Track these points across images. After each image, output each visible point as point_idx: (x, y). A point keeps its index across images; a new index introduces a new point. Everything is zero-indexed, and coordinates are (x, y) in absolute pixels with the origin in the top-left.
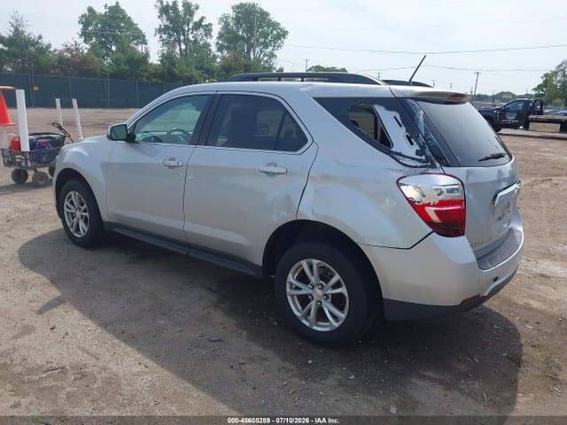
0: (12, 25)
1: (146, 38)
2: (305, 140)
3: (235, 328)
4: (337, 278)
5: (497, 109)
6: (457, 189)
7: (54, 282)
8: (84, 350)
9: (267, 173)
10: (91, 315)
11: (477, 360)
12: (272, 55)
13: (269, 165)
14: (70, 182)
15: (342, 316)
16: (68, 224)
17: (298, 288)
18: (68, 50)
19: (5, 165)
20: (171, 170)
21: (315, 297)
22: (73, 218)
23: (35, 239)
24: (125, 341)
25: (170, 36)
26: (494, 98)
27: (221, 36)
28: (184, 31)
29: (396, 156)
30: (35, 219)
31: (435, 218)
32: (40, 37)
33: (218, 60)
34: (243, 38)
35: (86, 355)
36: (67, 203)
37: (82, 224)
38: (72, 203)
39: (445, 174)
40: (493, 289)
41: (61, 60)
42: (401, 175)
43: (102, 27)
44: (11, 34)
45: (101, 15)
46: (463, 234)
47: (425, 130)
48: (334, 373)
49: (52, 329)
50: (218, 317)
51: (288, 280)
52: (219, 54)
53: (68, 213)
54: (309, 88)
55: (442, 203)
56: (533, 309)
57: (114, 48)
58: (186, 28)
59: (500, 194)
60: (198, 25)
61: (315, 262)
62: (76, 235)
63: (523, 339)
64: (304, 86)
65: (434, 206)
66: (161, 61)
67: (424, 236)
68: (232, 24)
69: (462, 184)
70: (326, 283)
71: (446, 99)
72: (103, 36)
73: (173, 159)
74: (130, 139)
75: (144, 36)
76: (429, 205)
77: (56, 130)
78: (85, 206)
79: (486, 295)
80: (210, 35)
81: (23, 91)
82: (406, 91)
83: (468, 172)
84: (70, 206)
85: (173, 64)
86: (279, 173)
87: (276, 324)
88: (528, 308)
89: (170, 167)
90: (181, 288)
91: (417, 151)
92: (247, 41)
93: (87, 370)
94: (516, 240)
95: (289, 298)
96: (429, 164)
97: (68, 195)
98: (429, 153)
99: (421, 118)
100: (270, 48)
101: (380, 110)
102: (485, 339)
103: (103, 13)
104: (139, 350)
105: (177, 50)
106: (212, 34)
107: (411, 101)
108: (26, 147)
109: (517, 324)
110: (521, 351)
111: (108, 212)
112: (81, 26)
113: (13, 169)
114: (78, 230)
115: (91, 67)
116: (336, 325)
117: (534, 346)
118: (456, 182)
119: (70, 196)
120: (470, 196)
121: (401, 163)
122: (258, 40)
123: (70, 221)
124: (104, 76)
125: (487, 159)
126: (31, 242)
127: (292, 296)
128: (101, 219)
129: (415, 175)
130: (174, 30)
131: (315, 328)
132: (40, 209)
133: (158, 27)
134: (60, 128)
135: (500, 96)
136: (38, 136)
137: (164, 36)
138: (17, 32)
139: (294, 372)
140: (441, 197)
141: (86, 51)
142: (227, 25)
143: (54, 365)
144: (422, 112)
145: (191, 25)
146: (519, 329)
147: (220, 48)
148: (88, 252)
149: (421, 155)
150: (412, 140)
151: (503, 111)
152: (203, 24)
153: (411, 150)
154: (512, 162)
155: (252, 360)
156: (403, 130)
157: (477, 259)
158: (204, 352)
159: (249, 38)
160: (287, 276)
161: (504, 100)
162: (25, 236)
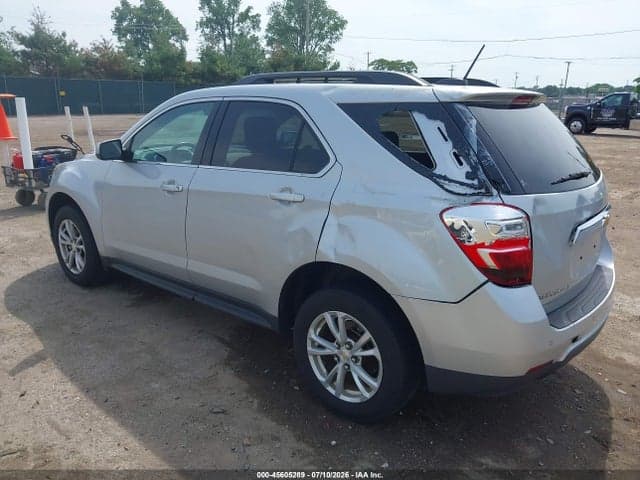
0: (33, 24)
1: (187, 33)
2: (327, 159)
3: (244, 395)
4: (367, 336)
5: (590, 106)
6: (521, 224)
7: (38, 331)
8: (54, 426)
9: (281, 201)
10: (73, 377)
11: (552, 442)
12: (329, 49)
13: (283, 191)
14: (63, 208)
15: (375, 384)
16: (64, 258)
17: (320, 347)
18: (97, 49)
19: (8, 185)
20: (170, 196)
21: (341, 357)
22: (69, 250)
23: (29, 275)
24: (108, 412)
25: (213, 30)
26: (588, 91)
27: (270, 28)
28: (228, 23)
29: (439, 180)
30: (32, 250)
31: (490, 263)
32: (64, 34)
33: (267, 56)
34: (294, 30)
35: (55, 432)
36: (61, 233)
37: (78, 259)
38: (66, 233)
39: (504, 204)
40: (571, 352)
41: (88, 60)
42: (447, 206)
43: (138, 22)
44: (33, 33)
45: (135, 9)
46: (530, 283)
47: (478, 144)
48: (362, 458)
49: (22, 395)
50: (228, 379)
51: (309, 336)
52: (269, 48)
53: (63, 245)
54: (332, 91)
55: (499, 244)
56: (627, 366)
57: (150, 46)
58: (231, 21)
59: (580, 228)
60: (244, 16)
61: (341, 315)
62: (72, 270)
63: (613, 410)
64: (326, 89)
65: (491, 247)
66: (201, 59)
67: (476, 287)
68: (282, 14)
69: (528, 217)
70: (355, 341)
71: (510, 102)
72: (138, 31)
73: (172, 182)
74: (127, 157)
75: (184, 31)
76: (482, 246)
77: (64, 143)
78: (81, 237)
79: (562, 359)
80: (258, 27)
81: (23, 99)
82: (454, 93)
83: (536, 202)
84: (64, 236)
85: (214, 62)
86: (294, 202)
87: (297, 388)
88: (620, 364)
89: (169, 192)
90: (187, 340)
91: (468, 172)
92: (300, 32)
93: (52, 454)
94: (604, 283)
95: (311, 358)
96: (483, 191)
97: (63, 223)
98: (483, 176)
99: (473, 130)
100: (327, 41)
101: (420, 119)
102: (563, 412)
103: (138, 6)
104: (123, 424)
105: (221, 45)
106: (261, 25)
107: (460, 106)
108: (29, 164)
109: (606, 387)
110: (610, 427)
111: (105, 244)
112: (114, 21)
113: (17, 189)
114: (74, 265)
115: (122, 68)
116: (368, 395)
117: (627, 420)
118: (519, 214)
119: (64, 226)
120: (538, 233)
121: (447, 190)
122: (312, 32)
123: (66, 254)
124: (136, 78)
125: (564, 180)
126: (23, 280)
127: (315, 356)
128: (97, 252)
129: (465, 205)
130: (218, 23)
131: (343, 397)
132: (41, 237)
133: (199, 20)
134: (70, 140)
135: (595, 89)
136: (45, 151)
137: (207, 31)
138: (38, 30)
139: (312, 458)
140: (499, 236)
141: (116, 50)
142: (277, 14)
143: (13, 447)
144: (474, 122)
145: (236, 16)
146: (609, 395)
147: (270, 43)
148: (86, 292)
149: (473, 179)
150: (461, 158)
151: (600, 106)
152: (250, 14)
153: (459, 172)
154: (599, 181)
155: (261, 440)
156: (450, 144)
157: (548, 314)
158: (201, 427)
159: (303, 30)
160: (307, 332)
161: (600, 94)
162: (16, 271)
